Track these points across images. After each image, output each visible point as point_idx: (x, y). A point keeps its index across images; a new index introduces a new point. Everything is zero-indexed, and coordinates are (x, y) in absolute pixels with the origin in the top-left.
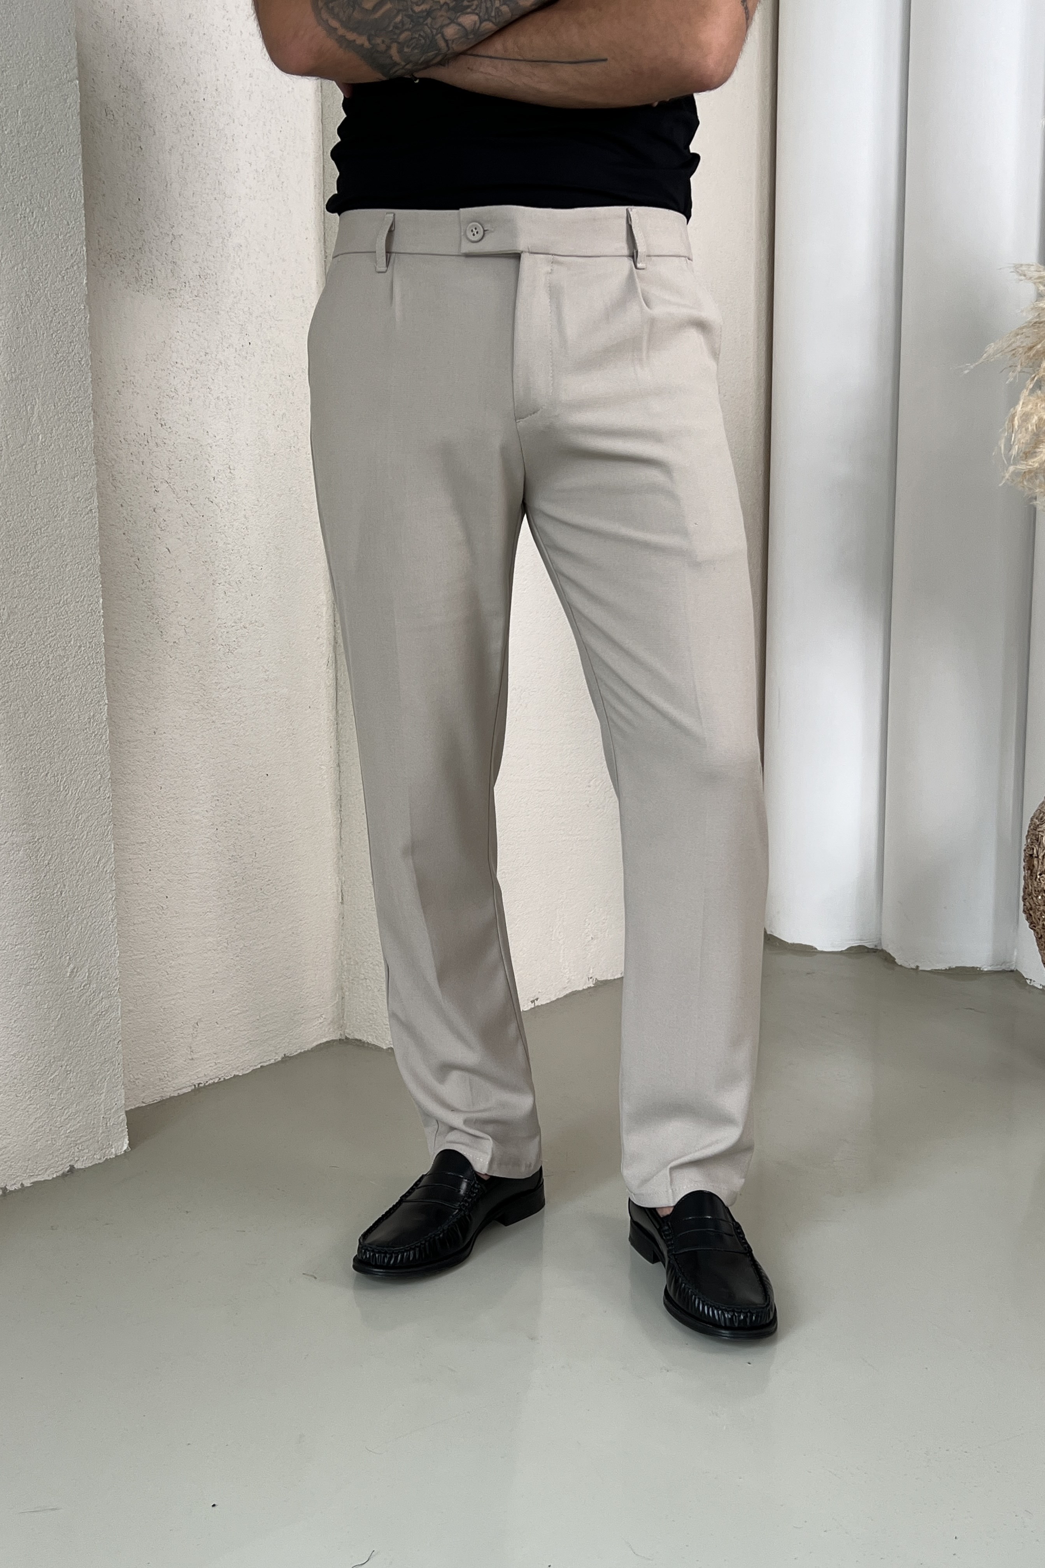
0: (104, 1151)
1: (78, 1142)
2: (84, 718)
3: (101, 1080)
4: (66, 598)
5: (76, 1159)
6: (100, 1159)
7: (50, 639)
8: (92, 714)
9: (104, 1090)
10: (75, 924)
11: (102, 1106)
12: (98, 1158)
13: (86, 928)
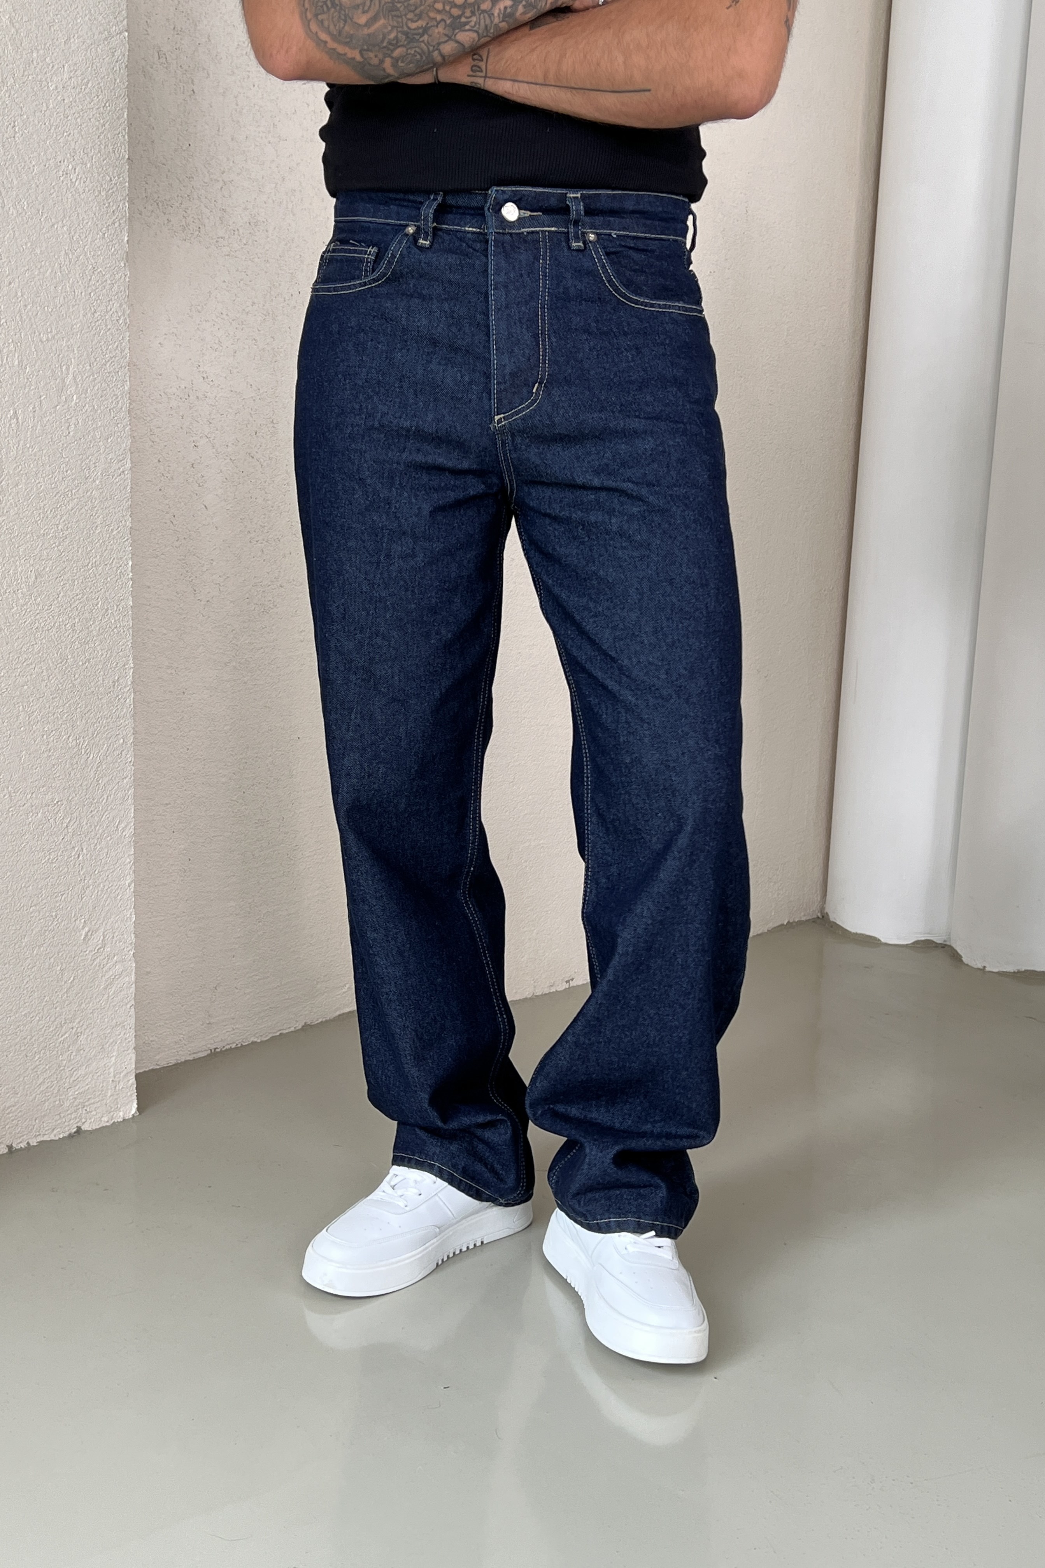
0: (112, 1114)
1: (87, 1103)
2: (109, 682)
3: (112, 1043)
4: (94, 560)
5: (83, 1120)
6: (108, 1122)
7: (77, 603)
8: (116, 678)
9: (114, 1054)
10: (91, 887)
11: (112, 1070)
12: (105, 1121)
13: (102, 890)
